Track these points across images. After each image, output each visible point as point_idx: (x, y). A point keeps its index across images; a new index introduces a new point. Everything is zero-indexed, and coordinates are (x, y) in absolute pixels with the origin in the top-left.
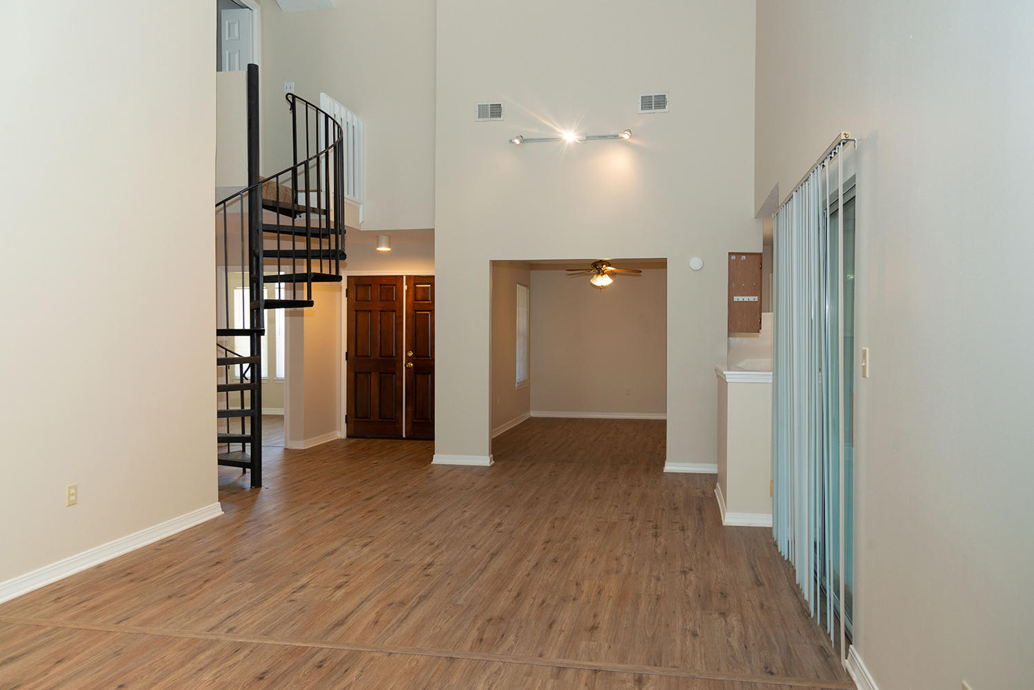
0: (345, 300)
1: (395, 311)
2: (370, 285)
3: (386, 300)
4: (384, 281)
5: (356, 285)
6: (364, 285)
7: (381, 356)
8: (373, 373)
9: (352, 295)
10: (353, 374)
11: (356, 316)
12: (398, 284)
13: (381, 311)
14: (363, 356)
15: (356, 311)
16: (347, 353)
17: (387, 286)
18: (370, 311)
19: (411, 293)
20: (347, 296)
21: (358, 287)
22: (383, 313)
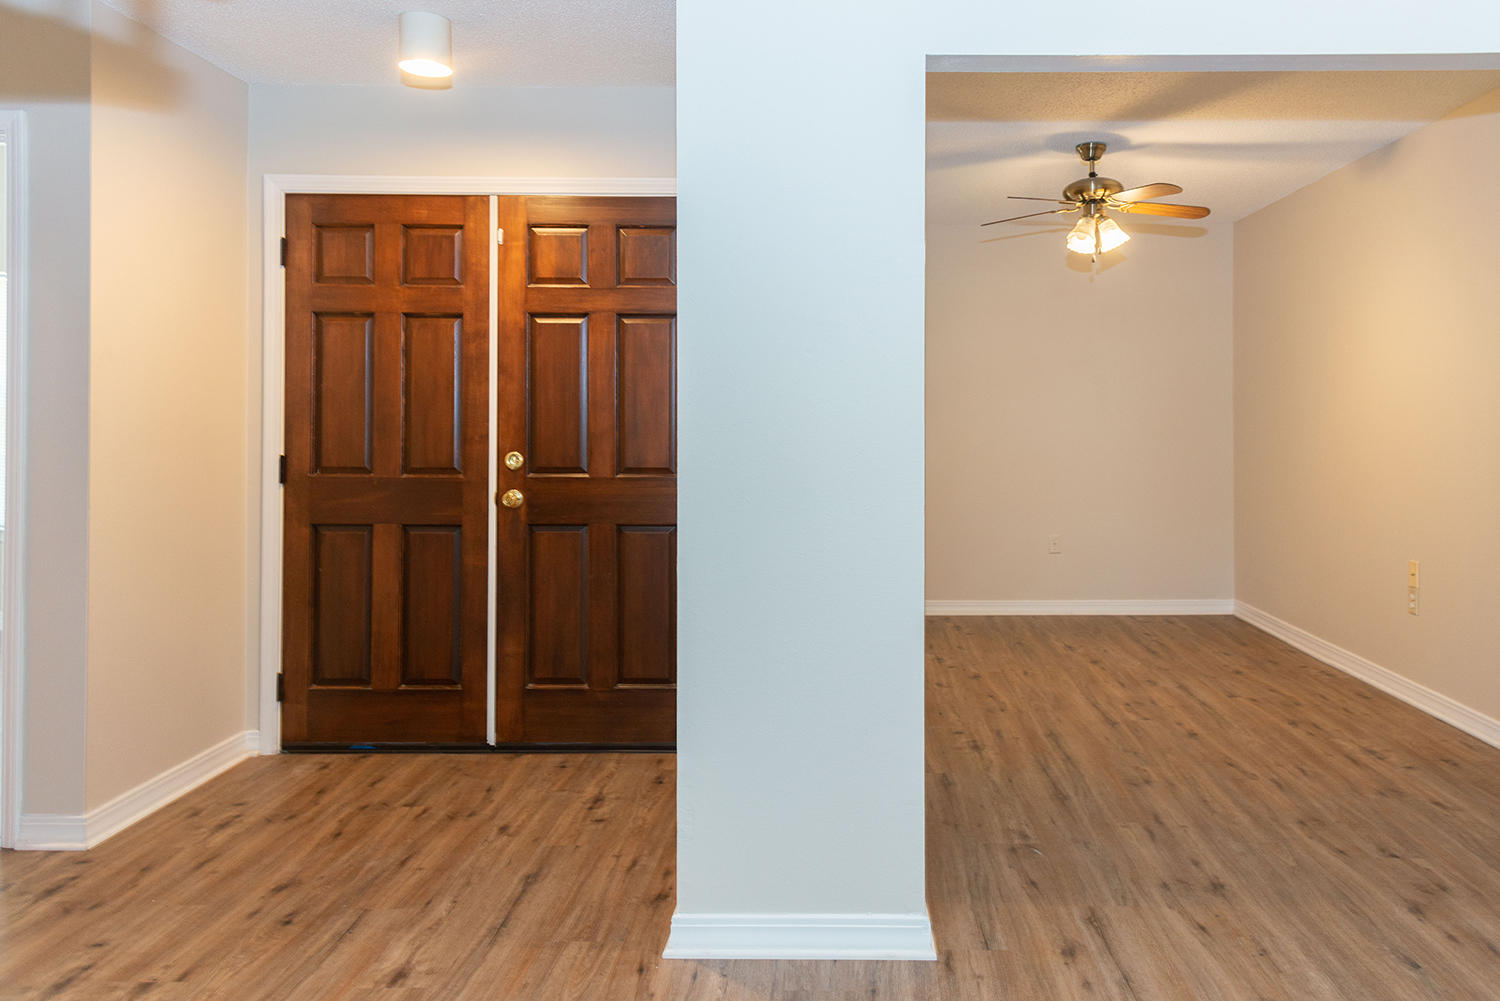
0: (276, 275)
1: (460, 316)
2: (372, 226)
3: (429, 279)
4: (422, 214)
5: (319, 226)
6: (350, 227)
7: (406, 469)
8: (378, 528)
9: (303, 255)
10: (306, 531)
11: (319, 333)
12: (470, 225)
13: (407, 315)
14: (343, 469)
15: (317, 314)
16: (284, 461)
17: (432, 232)
18: (370, 315)
19: (518, 255)
20: (284, 262)
21: (326, 235)
22: (416, 323)
